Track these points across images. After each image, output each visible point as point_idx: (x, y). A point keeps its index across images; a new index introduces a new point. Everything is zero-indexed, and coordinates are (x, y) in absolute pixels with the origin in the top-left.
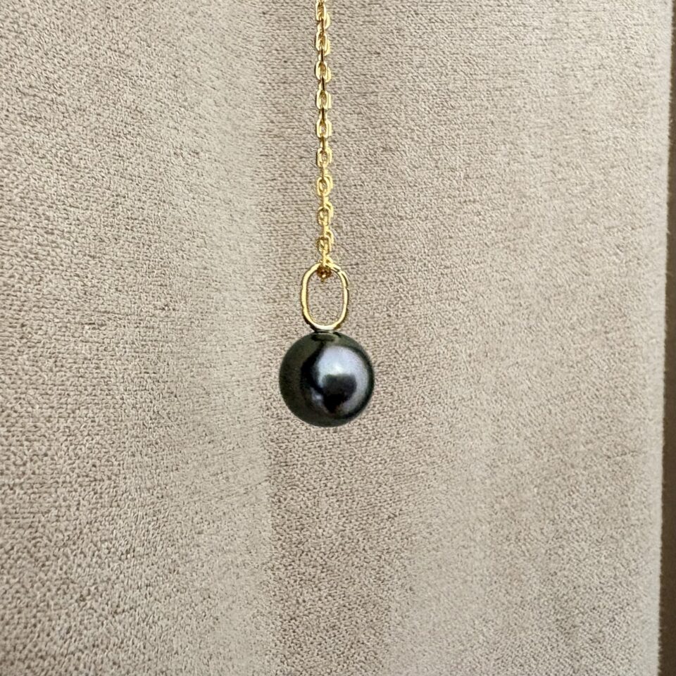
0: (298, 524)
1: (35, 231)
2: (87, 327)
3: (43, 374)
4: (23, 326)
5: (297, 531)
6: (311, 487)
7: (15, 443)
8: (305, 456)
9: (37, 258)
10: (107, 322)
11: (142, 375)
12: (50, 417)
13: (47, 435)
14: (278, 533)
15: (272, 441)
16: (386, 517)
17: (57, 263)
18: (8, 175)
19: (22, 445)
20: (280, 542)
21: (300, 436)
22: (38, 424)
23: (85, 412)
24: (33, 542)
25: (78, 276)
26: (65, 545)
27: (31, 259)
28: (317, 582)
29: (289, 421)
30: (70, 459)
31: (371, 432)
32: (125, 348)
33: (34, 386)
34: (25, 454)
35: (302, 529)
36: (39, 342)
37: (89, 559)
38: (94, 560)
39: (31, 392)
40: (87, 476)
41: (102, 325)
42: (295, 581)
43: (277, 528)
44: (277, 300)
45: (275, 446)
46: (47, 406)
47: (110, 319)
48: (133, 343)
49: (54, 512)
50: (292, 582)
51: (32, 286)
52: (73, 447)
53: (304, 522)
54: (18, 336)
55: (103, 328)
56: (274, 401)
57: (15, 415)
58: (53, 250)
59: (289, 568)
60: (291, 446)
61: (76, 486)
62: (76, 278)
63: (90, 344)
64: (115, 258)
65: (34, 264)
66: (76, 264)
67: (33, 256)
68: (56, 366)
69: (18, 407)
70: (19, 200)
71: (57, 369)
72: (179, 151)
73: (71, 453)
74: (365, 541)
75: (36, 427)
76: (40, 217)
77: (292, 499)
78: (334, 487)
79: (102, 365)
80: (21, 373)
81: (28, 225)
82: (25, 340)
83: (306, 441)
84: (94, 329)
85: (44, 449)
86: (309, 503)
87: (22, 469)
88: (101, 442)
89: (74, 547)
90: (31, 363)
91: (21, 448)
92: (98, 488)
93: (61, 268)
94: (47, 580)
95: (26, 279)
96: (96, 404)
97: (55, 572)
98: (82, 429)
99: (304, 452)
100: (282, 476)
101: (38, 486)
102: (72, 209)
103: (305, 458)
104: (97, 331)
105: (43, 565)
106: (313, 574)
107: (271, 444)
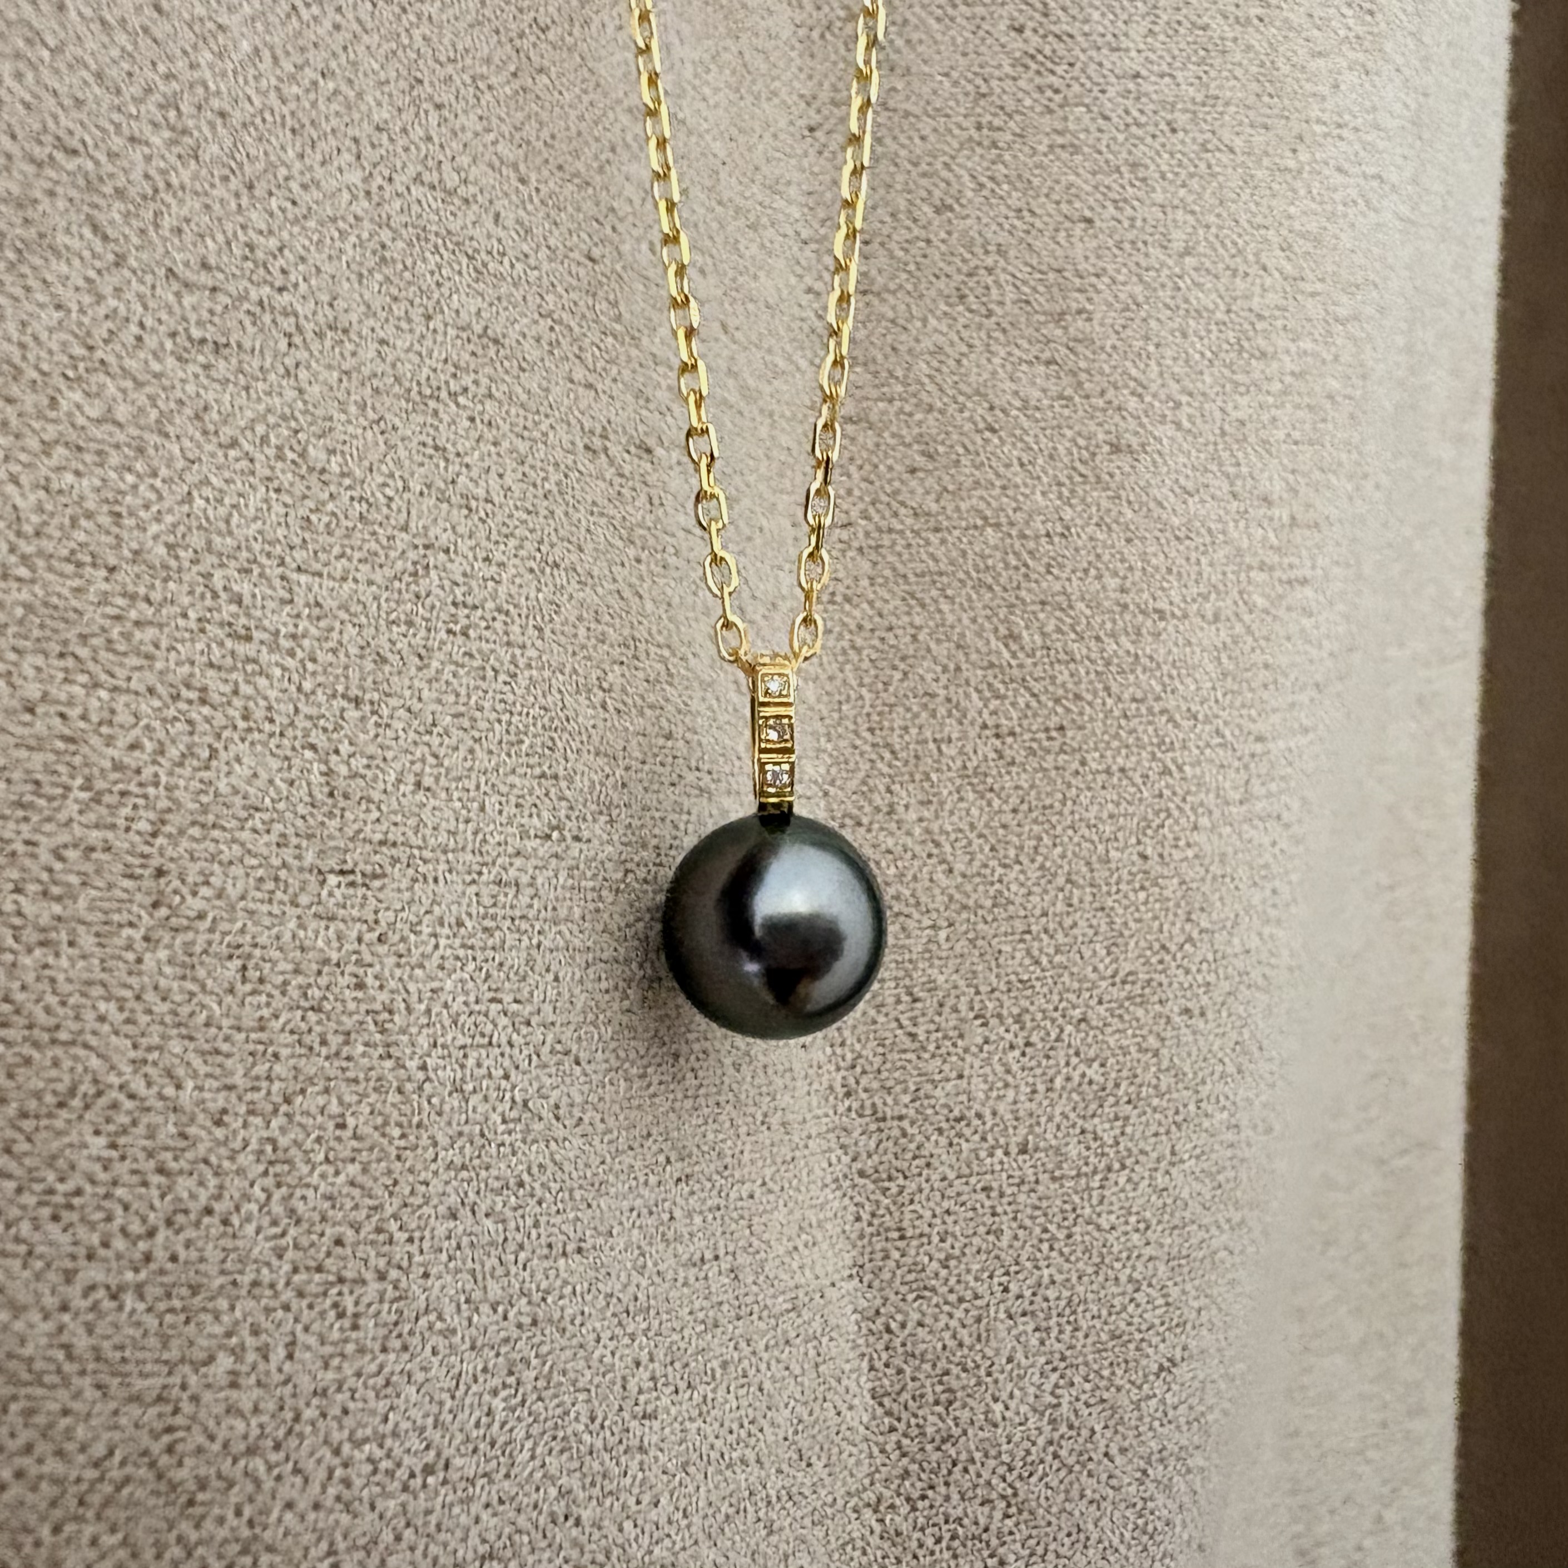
0: (939, 1388)
1: (203, 631)
2: (333, 880)
3: (207, 1000)
4: (160, 873)
5: (939, 1409)
6: (968, 1295)
7: (126, 1178)
8: (948, 1212)
9: (203, 702)
10: (388, 869)
11: (483, 1008)
12: (224, 1111)
13: (213, 1159)
14: (889, 1413)
15: (862, 1174)
16: (1155, 1368)
17: (259, 714)
18: (135, 487)
19: (145, 1184)
20: (894, 1437)
21: (935, 1162)
22: (192, 1131)
23: (321, 1100)
24: (166, 1439)
25: (313, 747)
26: (251, 1451)
27: (190, 702)
28: (994, 1542)
29: (905, 1124)
30: (275, 1223)
31: (1111, 1152)
32: (435, 935)
33: (184, 1031)
34: (152, 1207)
35: (950, 1403)
36: (201, 916)
37: (315, 1488)
38: (332, 1491)
39: (176, 1046)
40: (319, 1269)
41: (375, 876)
42: (938, 1541)
43: (886, 1401)
44: (865, 820)
45: (871, 1187)
46: (216, 1084)
47: (395, 861)
48: (460, 924)
49: (225, 1362)
50: (930, 1542)
51: (187, 771)
52: (284, 1190)
53: (955, 1384)
54: (148, 901)
55: (377, 884)
56: (864, 1072)
57: (128, 1104)
58: (248, 682)
59: (920, 1504)
60: (912, 1186)
61: (288, 1295)
62: (308, 754)
63: (342, 926)
64: (416, 706)
65: (194, 715)
66: (309, 718)
67: (193, 695)
68: (244, 980)
69: (138, 1085)
70: (162, 550)
71: (248, 987)
72: (597, 443)
73: (277, 1208)
74: (1108, 1434)
75: (183, 1136)
76: (215, 596)
77: (920, 1324)
78: (1028, 1293)
79: (370, 981)
80: (150, 996)
81: (185, 616)
82: (163, 912)
83: (951, 1175)
84: (352, 884)
85: (203, 1196)
86: (963, 1334)
87: (142, 1246)
88: (360, 1179)
89: (274, 1457)
90: (179, 971)
91: (143, 1190)
92: (348, 1302)
93: (267, 727)
94: (199, 1543)
95: (174, 752)
96: (348, 1080)
97: (221, 1521)
98: (308, 1145)
99: (946, 1204)
100: (891, 1264)
101: (184, 1291)
102: (303, 579)
103: (949, 1220)
104: (361, 891)
105: (191, 1503)
106: (982, 1521)
107: (862, 1181)
